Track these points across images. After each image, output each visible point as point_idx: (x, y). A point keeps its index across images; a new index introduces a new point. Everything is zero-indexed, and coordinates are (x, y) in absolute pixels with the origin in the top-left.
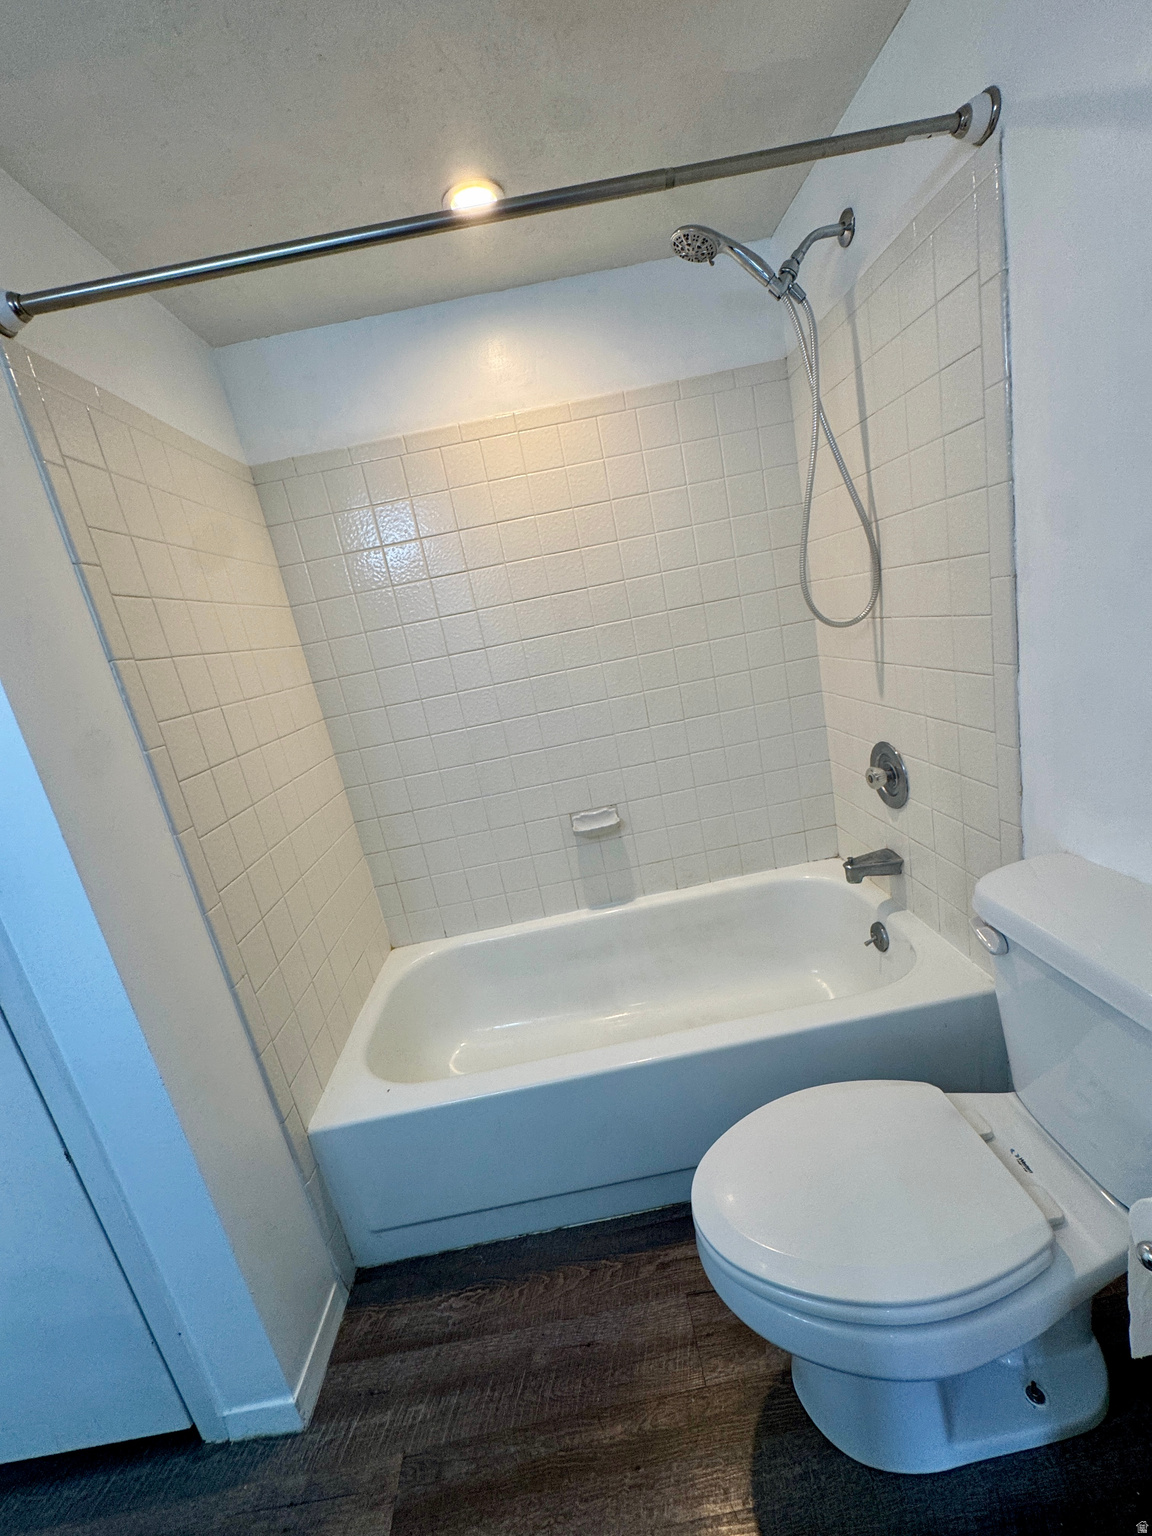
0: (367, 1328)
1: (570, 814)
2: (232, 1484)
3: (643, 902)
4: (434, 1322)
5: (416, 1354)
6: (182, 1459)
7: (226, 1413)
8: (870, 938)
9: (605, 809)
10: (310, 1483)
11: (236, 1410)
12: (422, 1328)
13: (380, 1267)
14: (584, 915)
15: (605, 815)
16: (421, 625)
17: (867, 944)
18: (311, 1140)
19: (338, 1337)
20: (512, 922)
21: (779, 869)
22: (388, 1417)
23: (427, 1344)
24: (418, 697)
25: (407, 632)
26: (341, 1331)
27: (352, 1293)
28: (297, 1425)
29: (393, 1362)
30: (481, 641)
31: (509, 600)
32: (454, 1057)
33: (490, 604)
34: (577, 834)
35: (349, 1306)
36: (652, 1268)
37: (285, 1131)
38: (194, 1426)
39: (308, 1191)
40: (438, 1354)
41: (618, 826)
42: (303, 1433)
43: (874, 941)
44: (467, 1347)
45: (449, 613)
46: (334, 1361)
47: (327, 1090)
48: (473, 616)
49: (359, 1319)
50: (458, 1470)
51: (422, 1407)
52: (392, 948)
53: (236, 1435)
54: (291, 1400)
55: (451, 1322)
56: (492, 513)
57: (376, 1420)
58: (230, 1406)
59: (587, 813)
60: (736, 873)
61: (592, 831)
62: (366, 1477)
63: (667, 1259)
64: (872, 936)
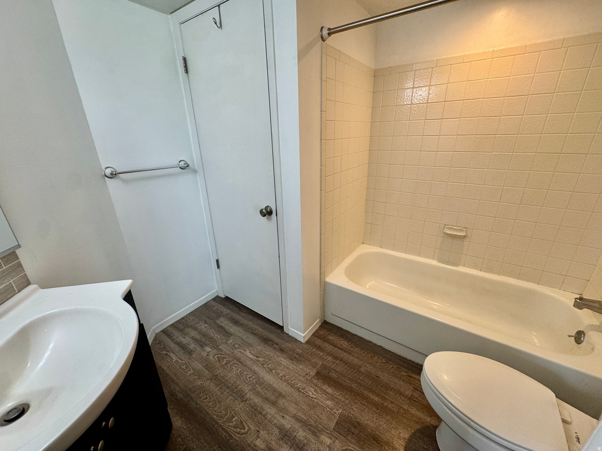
0: (323, 333)
1: (445, 225)
2: (288, 342)
3: (461, 269)
4: (339, 344)
5: (332, 347)
6: (279, 331)
7: (290, 328)
8: (574, 334)
9: (461, 228)
10: (302, 353)
11: (292, 329)
12: (336, 343)
13: (330, 323)
14: (435, 263)
15: (461, 230)
16: (414, 137)
17: (570, 336)
18: (325, 283)
19: (316, 331)
20: (405, 253)
21: (539, 286)
22: (322, 354)
23: (336, 347)
24: (403, 164)
25: (408, 139)
26: (317, 330)
27: (322, 324)
28: (303, 341)
29: (326, 345)
30: (436, 148)
31: (456, 134)
32: (369, 284)
33: (446, 134)
34: (444, 233)
35: (320, 326)
36: (406, 374)
37: (320, 277)
38: (283, 326)
39: (321, 294)
40: (337, 350)
41: (465, 237)
42: (303, 343)
43: (575, 337)
44: (345, 354)
45: (427, 135)
46: (313, 335)
47: (333, 273)
48: (437, 137)
49: (322, 330)
50: (333, 375)
51: (330, 358)
52: (363, 243)
53: (290, 334)
54: (303, 335)
55: (343, 346)
56: (463, 96)
57: (319, 352)
58: (291, 328)
59: (452, 227)
60: (514, 277)
61: (451, 234)
62: (313, 361)
63: (412, 376)
64: (575, 335)
